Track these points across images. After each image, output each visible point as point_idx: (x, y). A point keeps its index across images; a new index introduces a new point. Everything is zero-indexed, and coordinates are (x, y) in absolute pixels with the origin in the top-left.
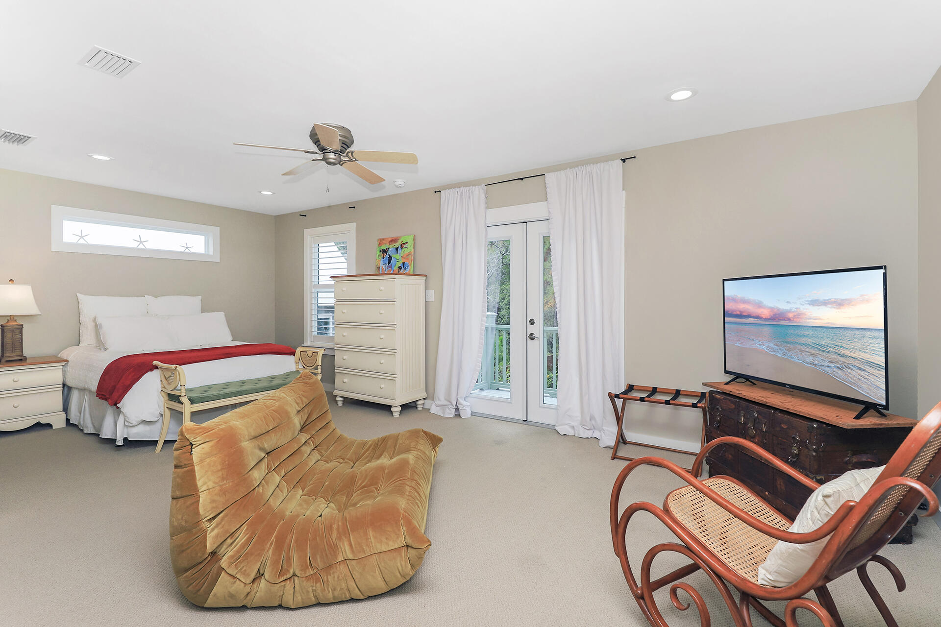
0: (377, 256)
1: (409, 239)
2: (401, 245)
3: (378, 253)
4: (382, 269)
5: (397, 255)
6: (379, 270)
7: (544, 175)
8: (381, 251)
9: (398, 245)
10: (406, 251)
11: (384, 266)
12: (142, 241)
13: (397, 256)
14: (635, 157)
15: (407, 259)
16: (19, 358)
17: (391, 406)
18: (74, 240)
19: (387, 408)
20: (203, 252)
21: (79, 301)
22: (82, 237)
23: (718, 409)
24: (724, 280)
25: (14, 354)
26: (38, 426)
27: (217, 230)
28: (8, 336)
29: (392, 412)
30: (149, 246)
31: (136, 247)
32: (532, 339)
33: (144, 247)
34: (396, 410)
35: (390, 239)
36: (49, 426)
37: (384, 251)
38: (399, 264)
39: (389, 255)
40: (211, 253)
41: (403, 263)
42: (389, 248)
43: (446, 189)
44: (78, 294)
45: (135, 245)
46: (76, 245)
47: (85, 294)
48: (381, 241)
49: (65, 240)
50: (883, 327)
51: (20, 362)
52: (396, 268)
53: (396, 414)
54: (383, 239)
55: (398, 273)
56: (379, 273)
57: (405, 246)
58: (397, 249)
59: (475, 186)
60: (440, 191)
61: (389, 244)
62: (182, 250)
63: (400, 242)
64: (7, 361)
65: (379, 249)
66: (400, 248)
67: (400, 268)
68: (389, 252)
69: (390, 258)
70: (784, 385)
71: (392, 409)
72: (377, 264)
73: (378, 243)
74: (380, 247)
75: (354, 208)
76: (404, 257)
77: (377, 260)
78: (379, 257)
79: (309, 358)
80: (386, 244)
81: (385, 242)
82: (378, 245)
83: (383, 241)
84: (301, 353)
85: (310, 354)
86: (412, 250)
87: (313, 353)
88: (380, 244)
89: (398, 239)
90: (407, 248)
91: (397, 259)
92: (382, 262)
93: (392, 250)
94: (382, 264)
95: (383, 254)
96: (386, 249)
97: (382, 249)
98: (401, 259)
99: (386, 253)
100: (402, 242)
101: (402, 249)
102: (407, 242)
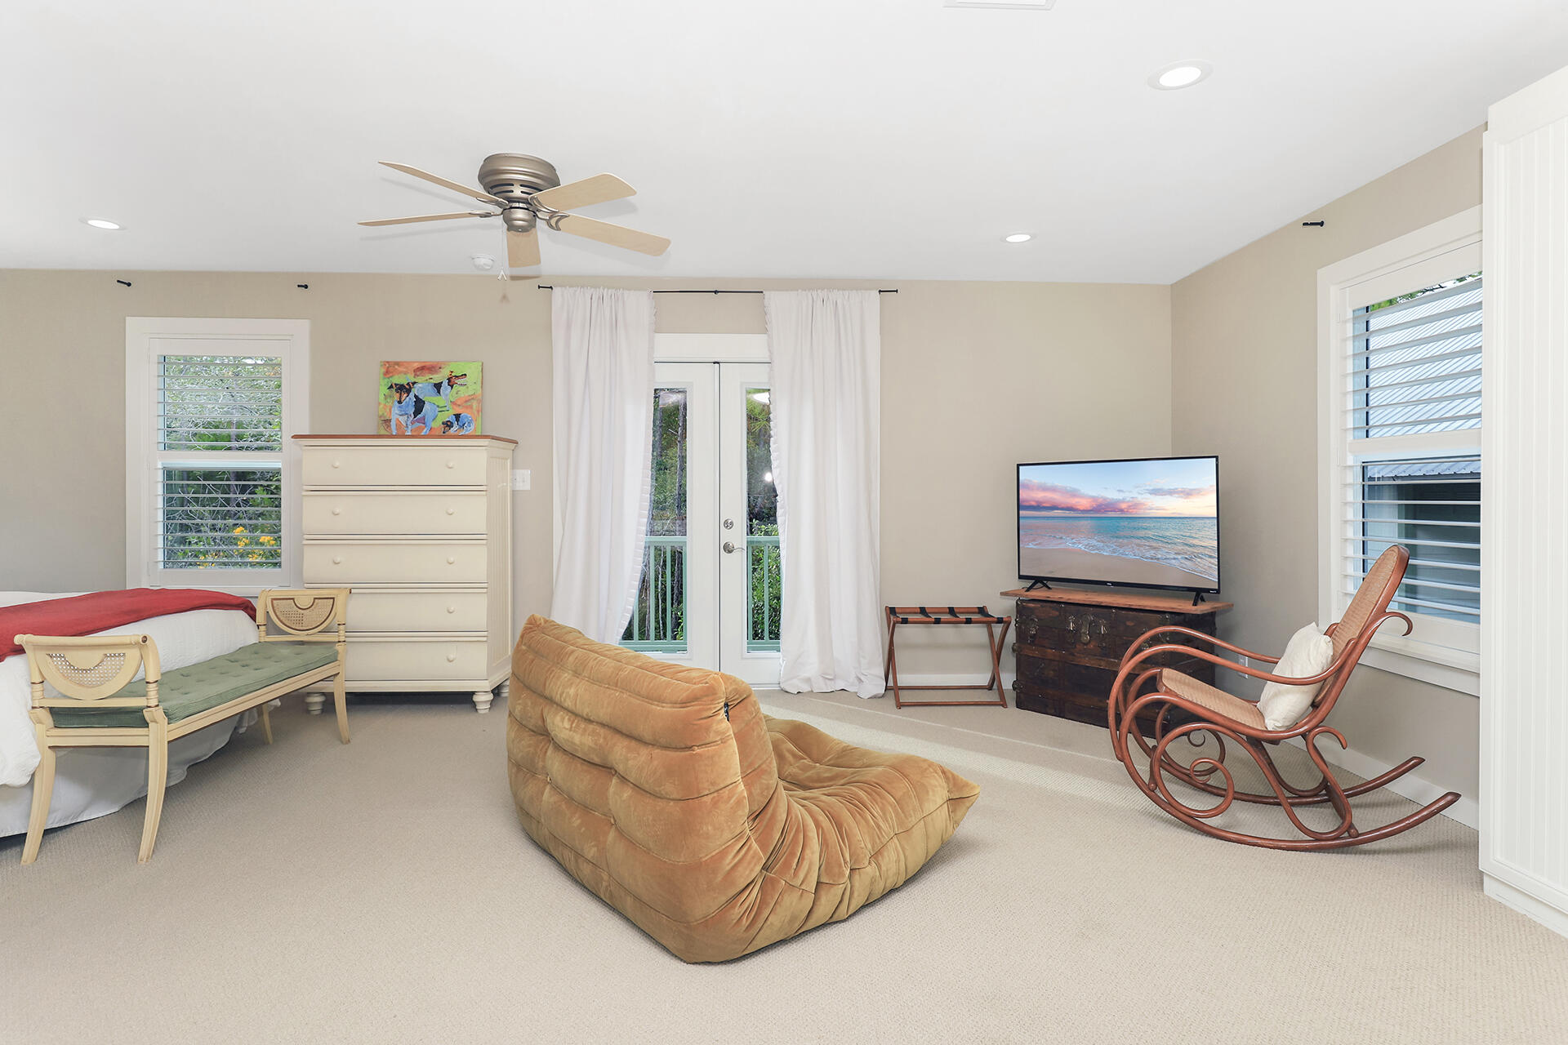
0: (382, 397)
1: (473, 372)
2: (449, 380)
3: (384, 390)
4: (399, 425)
5: (439, 397)
6: (389, 426)
7: (762, 292)
8: (391, 387)
9: (441, 377)
10: (461, 392)
11: (403, 419)
13: (440, 400)
14: (897, 291)
15: (467, 407)
17: (473, 693)
19: (464, 699)
23: (1033, 620)
24: (1018, 465)
29: (475, 705)
32: (730, 552)
34: (483, 699)
35: (416, 365)
37: (403, 389)
38: (448, 416)
39: (416, 396)
41: (457, 416)
42: (414, 383)
43: (565, 286)
48: (389, 368)
50: (1216, 516)
52: (437, 424)
53: (483, 708)
54: (397, 363)
55: (444, 435)
56: (385, 431)
57: (460, 381)
58: (438, 386)
59: (629, 290)
60: (551, 287)
61: (416, 375)
65: (385, 383)
66: (445, 383)
67: (448, 425)
68: (415, 391)
69: (419, 405)
70: (1104, 583)
71: (476, 698)
72: (381, 413)
73: (383, 370)
74: (389, 378)
75: (306, 287)
76: (459, 403)
77: (379, 404)
78: (386, 399)
79: (302, 612)
80: (405, 373)
81: (401, 369)
82: (382, 376)
83: (396, 367)
84: (274, 602)
85: (304, 602)
86: (479, 392)
87: (316, 600)
88: (387, 373)
89: (439, 365)
90: (465, 387)
91: (438, 406)
92: (396, 410)
93: (422, 387)
94: (395, 414)
95: (398, 394)
96: (408, 384)
97: (396, 385)
98: (450, 406)
99: (409, 391)
100: (453, 374)
101: (452, 387)
102: (465, 375)
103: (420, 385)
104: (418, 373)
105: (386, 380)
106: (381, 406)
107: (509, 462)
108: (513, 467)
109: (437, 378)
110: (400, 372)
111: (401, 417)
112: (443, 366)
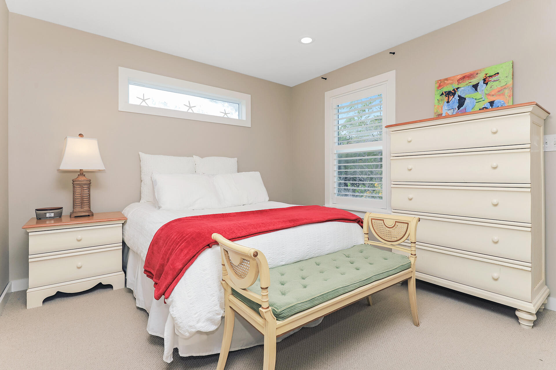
0: (436, 101)
1: (505, 70)
2: (484, 80)
3: (438, 97)
5: (476, 93)
8: (442, 94)
9: (478, 79)
10: (494, 85)
12: (191, 106)
13: (478, 95)
15: (500, 95)
16: (87, 214)
17: (515, 310)
18: (138, 102)
20: (237, 118)
21: (141, 159)
22: (144, 100)
25: (82, 210)
26: (100, 286)
27: (249, 96)
28: (77, 191)
29: (517, 318)
30: (196, 110)
31: (186, 111)
33: (192, 112)
35: (459, 77)
36: (110, 286)
37: (449, 94)
38: (484, 104)
39: (459, 96)
40: (244, 118)
41: (492, 103)
42: (458, 88)
44: (140, 153)
45: (185, 109)
46: (140, 106)
47: (146, 153)
48: (441, 84)
49: (130, 103)
51: (87, 218)
54: (447, 79)
57: (493, 79)
58: (475, 87)
61: (459, 83)
62: (222, 115)
63: (482, 76)
64: (76, 217)
65: (438, 93)
66: (481, 82)
68: (458, 93)
69: (462, 101)
72: (435, 111)
73: (437, 85)
74: (440, 90)
75: (394, 53)
76: (493, 93)
77: (435, 106)
78: (439, 102)
79: (388, 229)
80: (452, 84)
81: (449, 82)
82: (436, 89)
83: (446, 82)
84: (373, 220)
85: (390, 223)
86: (511, 82)
87: (397, 223)
88: (440, 86)
89: (476, 73)
90: (498, 82)
91: (476, 99)
92: (446, 107)
93: (464, 90)
94: (445, 110)
95: (447, 98)
96: (454, 90)
97: (445, 92)
98: (485, 97)
99: (454, 94)
100: (487, 76)
101: (487, 84)
102: (498, 73)
103: (462, 89)
104: (461, 82)
105: (440, 91)
106: (436, 107)
107: (542, 129)
108: (545, 133)
109: (474, 81)
110: (448, 84)
111: (449, 111)
112: (479, 72)
